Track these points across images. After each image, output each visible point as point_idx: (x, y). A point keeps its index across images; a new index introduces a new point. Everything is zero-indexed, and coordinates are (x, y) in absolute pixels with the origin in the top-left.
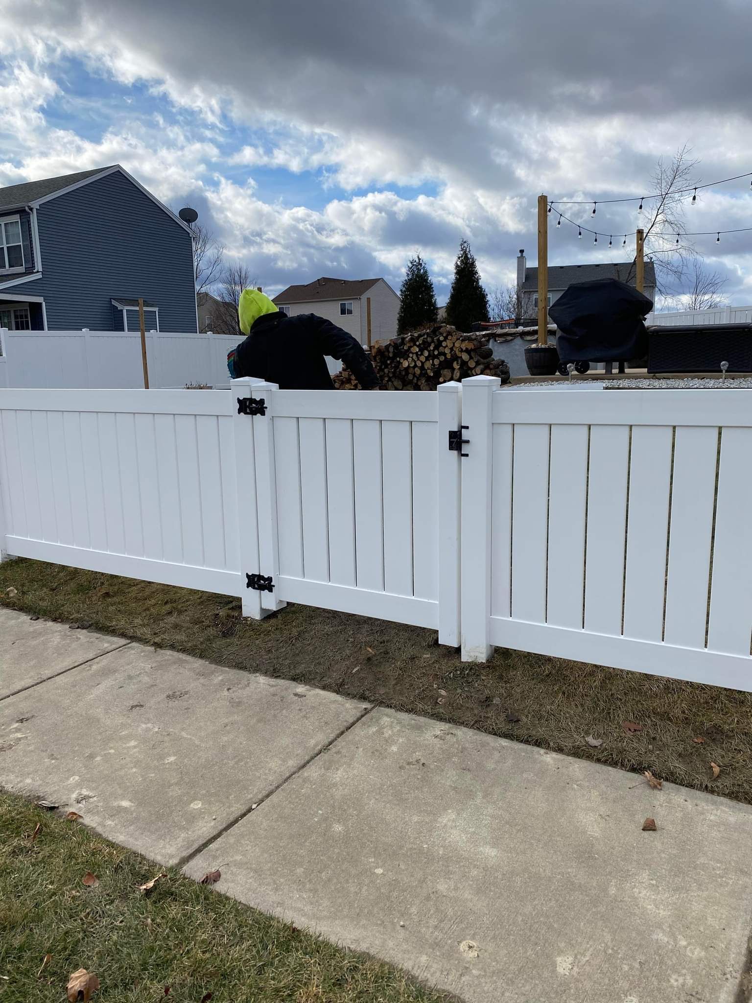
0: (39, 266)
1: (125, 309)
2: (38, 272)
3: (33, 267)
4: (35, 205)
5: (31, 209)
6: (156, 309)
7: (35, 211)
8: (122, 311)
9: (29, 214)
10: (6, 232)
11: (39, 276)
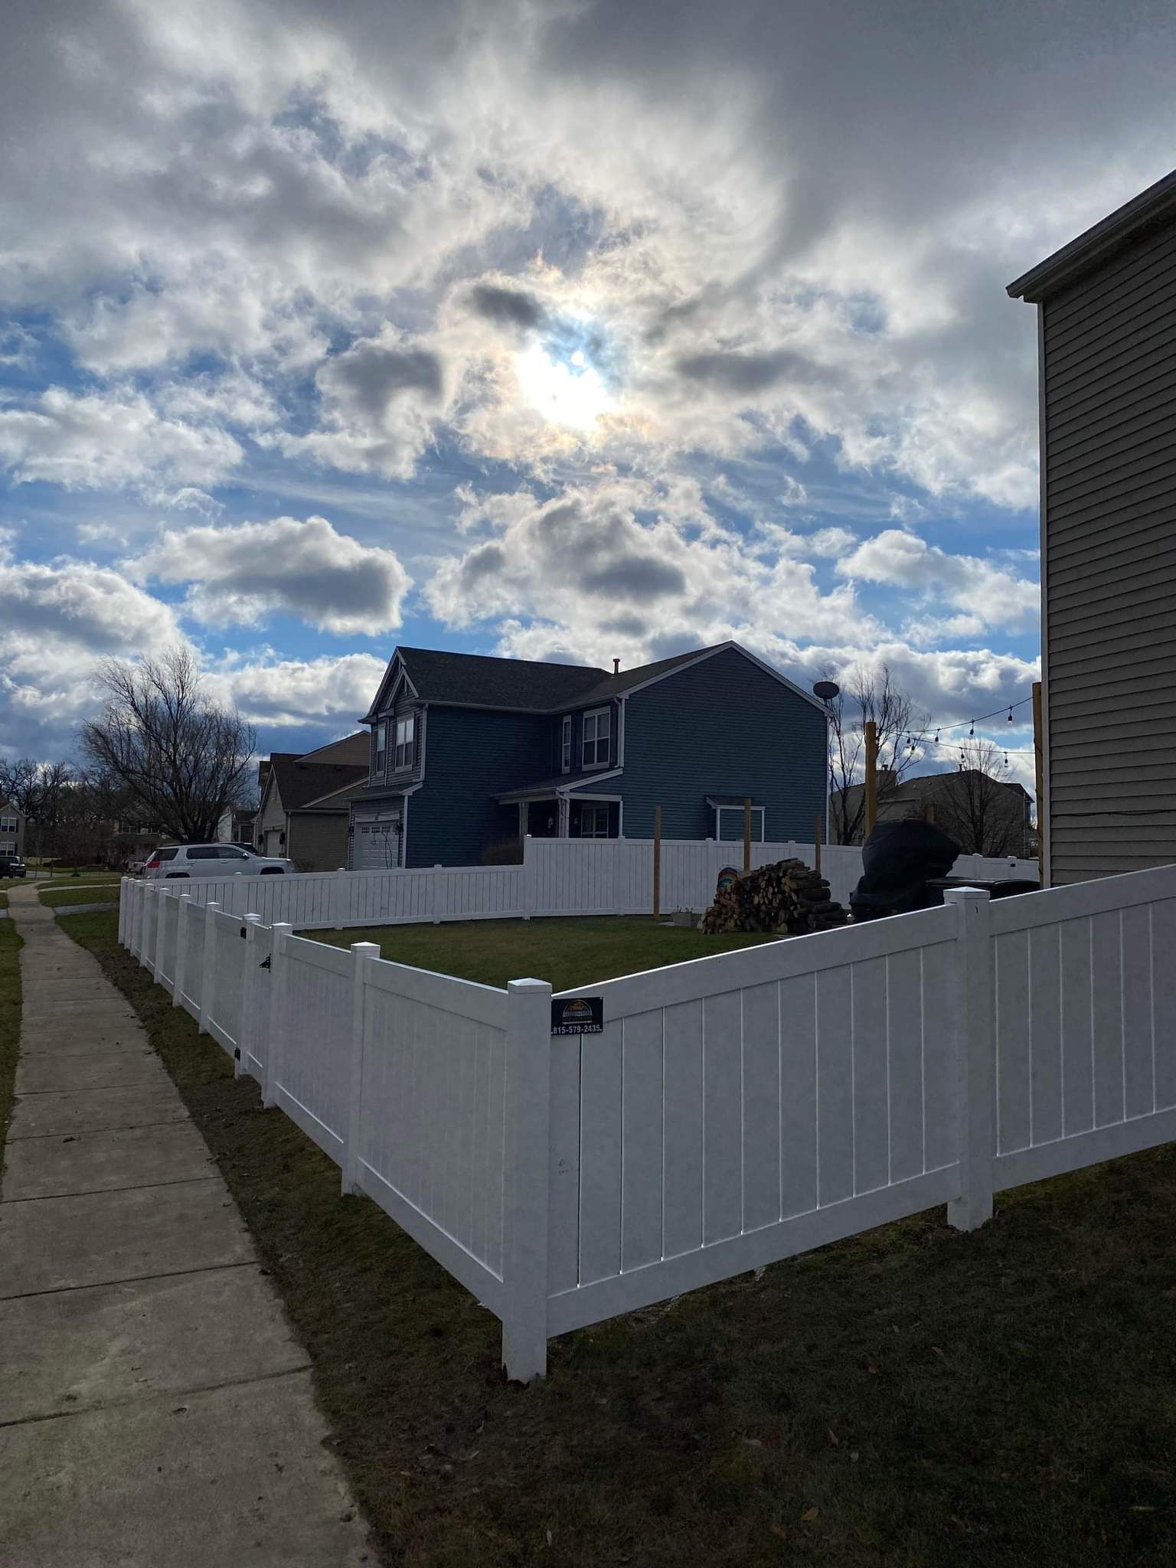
0: (621, 762)
1: (719, 808)
2: (619, 767)
3: (616, 763)
4: (625, 695)
5: (620, 700)
6: (762, 809)
7: (623, 701)
8: (715, 810)
9: (617, 705)
10: (599, 724)
11: (620, 772)
